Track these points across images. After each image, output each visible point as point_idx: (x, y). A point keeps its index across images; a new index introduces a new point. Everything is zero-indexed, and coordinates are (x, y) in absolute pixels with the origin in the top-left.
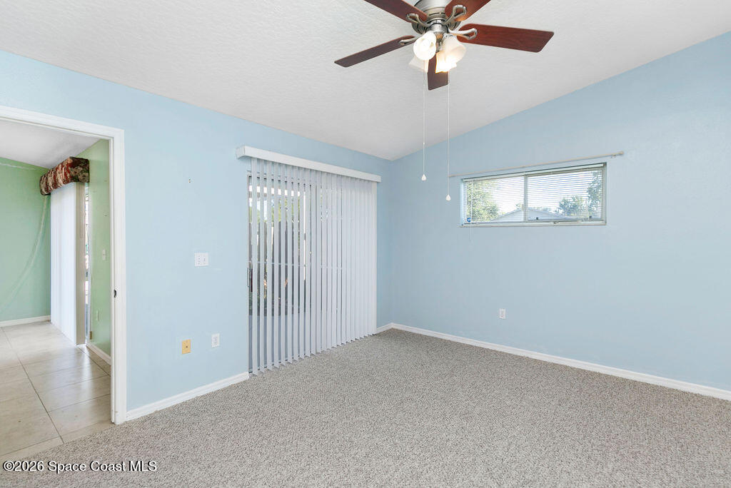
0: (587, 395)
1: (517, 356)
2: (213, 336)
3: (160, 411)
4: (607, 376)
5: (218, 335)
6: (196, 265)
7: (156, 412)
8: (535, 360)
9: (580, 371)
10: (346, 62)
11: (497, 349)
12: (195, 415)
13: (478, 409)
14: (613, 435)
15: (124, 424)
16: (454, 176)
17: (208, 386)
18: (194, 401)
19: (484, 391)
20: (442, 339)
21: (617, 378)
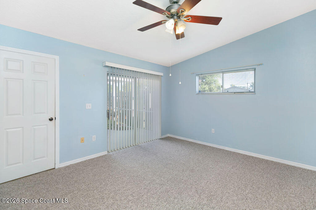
0: (245, 165)
1: (219, 149)
2: (93, 136)
3: (72, 165)
4: (256, 157)
5: (95, 136)
6: (87, 108)
7: (71, 165)
8: (226, 151)
9: (244, 155)
10: (142, 30)
11: (211, 146)
12: (85, 166)
13: (197, 168)
14: (252, 180)
15: (58, 169)
16: (193, 73)
17: (91, 156)
18: (85, 161)
19: (202, 162)
20: (188, 141)
21: (260, 159)
